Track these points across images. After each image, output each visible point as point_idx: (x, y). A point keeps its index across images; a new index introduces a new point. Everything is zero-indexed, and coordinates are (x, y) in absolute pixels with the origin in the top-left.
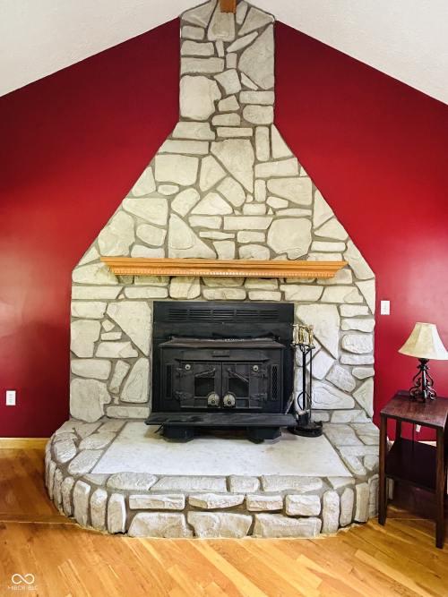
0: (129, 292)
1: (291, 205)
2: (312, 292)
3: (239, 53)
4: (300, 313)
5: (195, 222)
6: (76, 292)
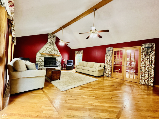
0: (42, 56)
1: (56, 50)
2: (57, 57)
3: (53, 38)
4: (56, 58)
5: (49, 51)
6: (37, 55)
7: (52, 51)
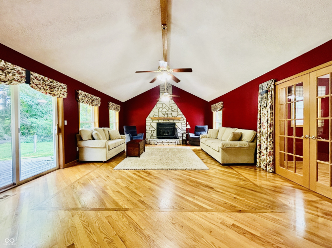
0: (154, 122)
1: (175, 110)
2: (178, 121)
3: (168, 90)
4: (176, 124)
5: (162, 112)
7: (167, 112)
